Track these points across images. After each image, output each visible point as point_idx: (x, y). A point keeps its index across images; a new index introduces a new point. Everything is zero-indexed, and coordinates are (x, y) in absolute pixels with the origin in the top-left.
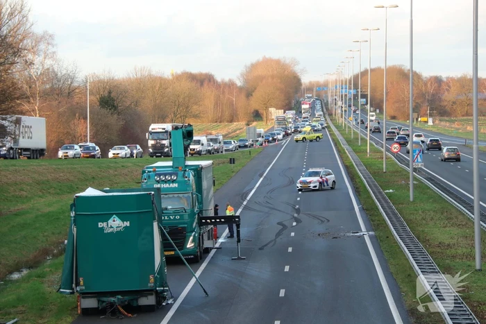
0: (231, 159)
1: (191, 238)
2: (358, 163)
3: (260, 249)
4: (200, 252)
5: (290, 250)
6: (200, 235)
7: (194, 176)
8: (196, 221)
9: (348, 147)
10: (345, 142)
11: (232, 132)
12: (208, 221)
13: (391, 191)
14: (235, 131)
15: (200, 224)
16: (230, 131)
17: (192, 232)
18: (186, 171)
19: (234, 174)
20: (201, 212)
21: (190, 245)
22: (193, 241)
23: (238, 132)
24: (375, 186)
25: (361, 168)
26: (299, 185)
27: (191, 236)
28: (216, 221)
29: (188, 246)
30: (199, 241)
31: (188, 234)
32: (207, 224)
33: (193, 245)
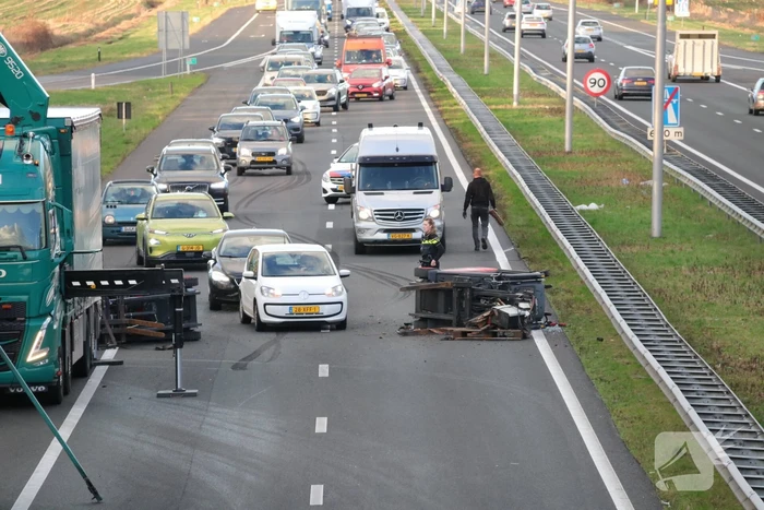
0: (119, 105)
1: (41, 334)
2: (491, 126)
3: (235, 367)
4: (65, 374)
5: (324, 370)
6: (64, 324)
7: (51, 153)
8: (55, 283)
9: (455, 76)
10: (444, 63)
11: (107, 26)
12: (89, 283)
13: (593, 206)
14: (115, 22)
15: (66, 292)
16: (100, 21)
17: (43, 316)
18: (25, 136)
19: (131, 147)
20: (68, 256)
21: (35, 354)
22: (45, 344)
23: (124, 24)
24: (551, 192)
25: (502, 139)
26: (329, 185)
27: (38, 328)
28: (112, 284)
29: (30, 359)
30: (61, 341)
31: (32, 323)
32: (84, 292)
33: (44, 354)
